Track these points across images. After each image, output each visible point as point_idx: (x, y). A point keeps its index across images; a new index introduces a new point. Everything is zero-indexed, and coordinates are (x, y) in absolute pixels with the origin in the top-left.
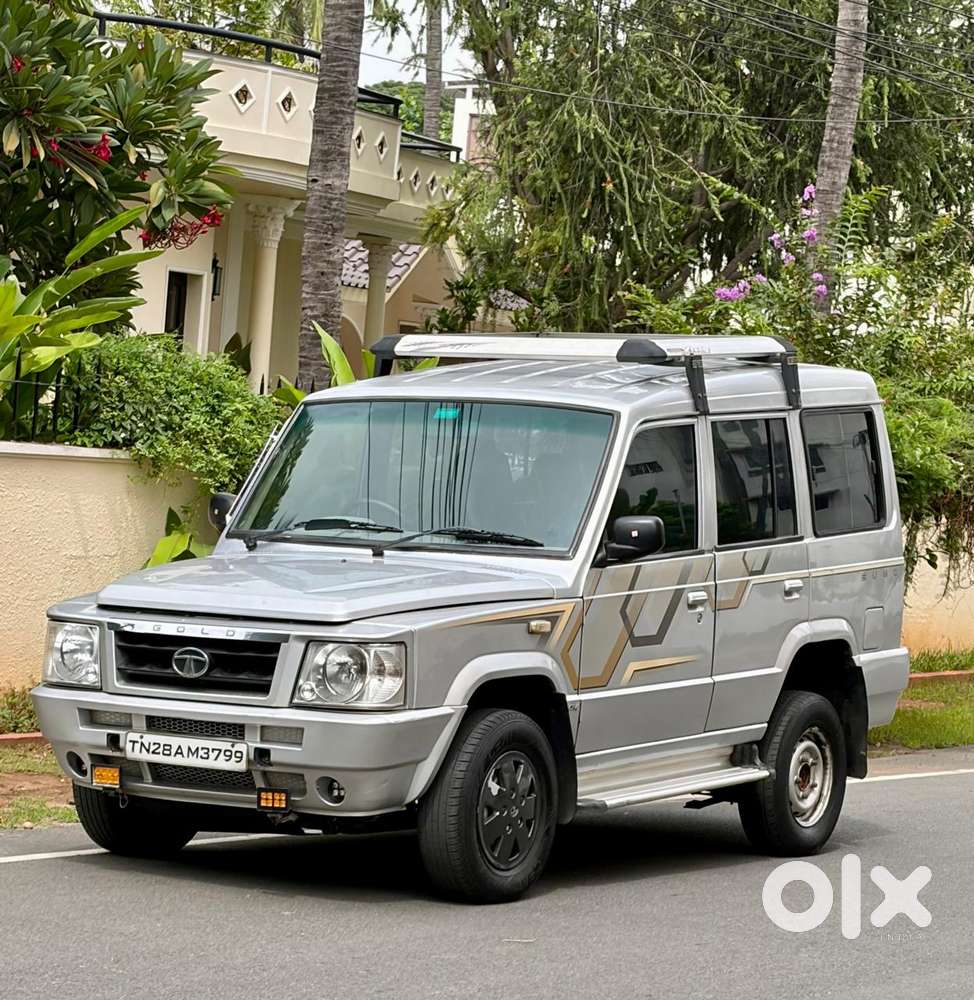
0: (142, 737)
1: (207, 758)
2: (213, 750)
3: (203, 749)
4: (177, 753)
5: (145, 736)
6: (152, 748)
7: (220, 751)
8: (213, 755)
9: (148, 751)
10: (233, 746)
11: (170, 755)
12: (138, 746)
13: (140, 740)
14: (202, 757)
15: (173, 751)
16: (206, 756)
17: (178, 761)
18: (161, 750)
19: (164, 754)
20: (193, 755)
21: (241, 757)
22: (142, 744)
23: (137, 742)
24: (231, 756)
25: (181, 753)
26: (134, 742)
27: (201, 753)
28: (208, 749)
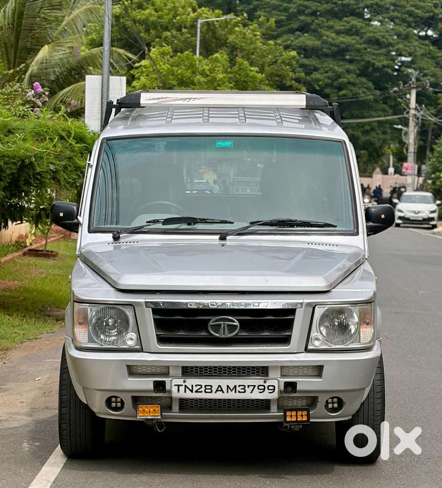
0: (184, 382)
1: (245, 392)
2: (249, 386)
3: (239, 386)
4: (217, 390)
5: (187, 380)
6: (195, 389)
7: (255, 386)
8: (248, 390)
9: (192, 391)
10: (265, 382)
11: (211, 392)
12: (182, 389)
13: (184, 384)
14: (239, 392)
15: (214, 389)
16: (243, 391)
17: (219, 396)
18: (203, 389)
19: (205, 392)
20: (232, 390)
21: (274, 389)
22: (186, 386)
23: (182, 385)
24: (264, 389)
25: (222, 390)
26: (179, 386)
27: (238, 389)
28: (245, 386)
